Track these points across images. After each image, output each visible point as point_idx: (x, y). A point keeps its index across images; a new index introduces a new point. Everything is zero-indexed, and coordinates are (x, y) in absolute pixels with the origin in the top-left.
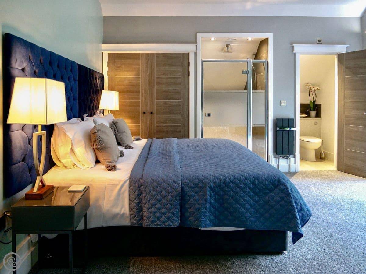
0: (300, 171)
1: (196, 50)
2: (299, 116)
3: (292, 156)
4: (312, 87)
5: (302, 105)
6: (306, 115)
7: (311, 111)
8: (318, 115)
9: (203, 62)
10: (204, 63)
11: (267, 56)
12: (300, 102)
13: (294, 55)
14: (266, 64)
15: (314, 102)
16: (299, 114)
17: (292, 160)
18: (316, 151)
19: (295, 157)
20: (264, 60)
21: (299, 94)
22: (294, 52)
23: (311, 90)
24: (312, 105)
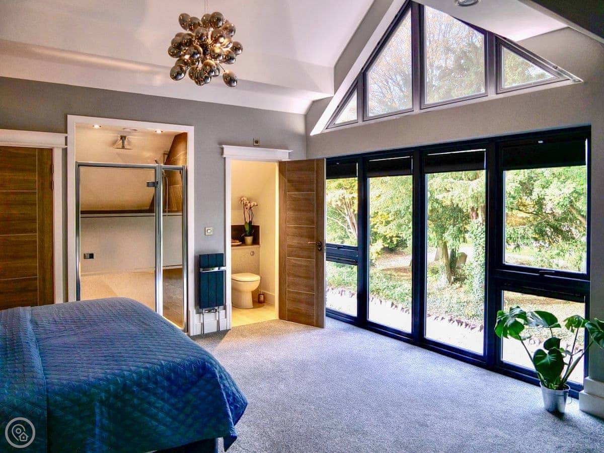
0: (232, 328)
1: (66, 144)
2: (231, 244)
3: (221, 307)
4: (248, 202)
5: (234, 228)
6: (240, 242)
7: (246, 235)
8: (256, 241)
9: (79, 165)
10: (82, 168)
11: (185, 161)
12: (232, 223)
13: (223, 160)
14: (184, 172)
15: (250, 222)
16: (230, 242)
17: (222, 312)
18: (253, 293)
19: (225, 309)
20: (180, 165)
21: (230, 210)
22: (224, 156)
23: (247, 207)
24: (247, 228)
